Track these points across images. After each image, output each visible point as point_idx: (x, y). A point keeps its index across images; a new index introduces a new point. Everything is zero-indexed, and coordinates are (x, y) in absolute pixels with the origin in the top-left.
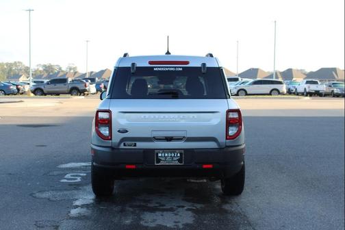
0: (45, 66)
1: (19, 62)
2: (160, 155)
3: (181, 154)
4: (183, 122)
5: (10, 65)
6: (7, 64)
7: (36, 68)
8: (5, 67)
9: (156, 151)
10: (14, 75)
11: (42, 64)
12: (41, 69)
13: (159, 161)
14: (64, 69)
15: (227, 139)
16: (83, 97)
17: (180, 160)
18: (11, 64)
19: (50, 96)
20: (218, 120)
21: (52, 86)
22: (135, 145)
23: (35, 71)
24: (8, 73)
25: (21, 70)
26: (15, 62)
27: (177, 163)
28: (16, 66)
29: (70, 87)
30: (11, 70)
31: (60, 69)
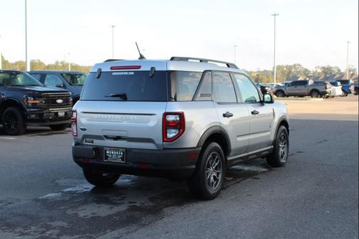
0: (323, 68)
1: (298, 65)
2: (108, 152)
3: (123, 152)
4: (125, 123)
5: (289, 68)
6: (287, 66)
7: (315, 70)
8: (285, 69)
9: (105, 149)
10: (293, 77)
11: (321, 66)
12: (319, 71)
13: (107, 157)
14: (342, 71)
15: (163, 141)
16: (322, 99)
17: (122, 159)
18: (290, 66)
19: (293, 97)
20: (155, 122)
21: (293, 88)
22: (92, 142)
23: (314, 73)
24: (288, 75)
25: (300, 72)
26: (295, 65)
27: (120, 161)
28: (295, 68)
29: (311, 88)
30: (290, 72)
31: (339, 70)
